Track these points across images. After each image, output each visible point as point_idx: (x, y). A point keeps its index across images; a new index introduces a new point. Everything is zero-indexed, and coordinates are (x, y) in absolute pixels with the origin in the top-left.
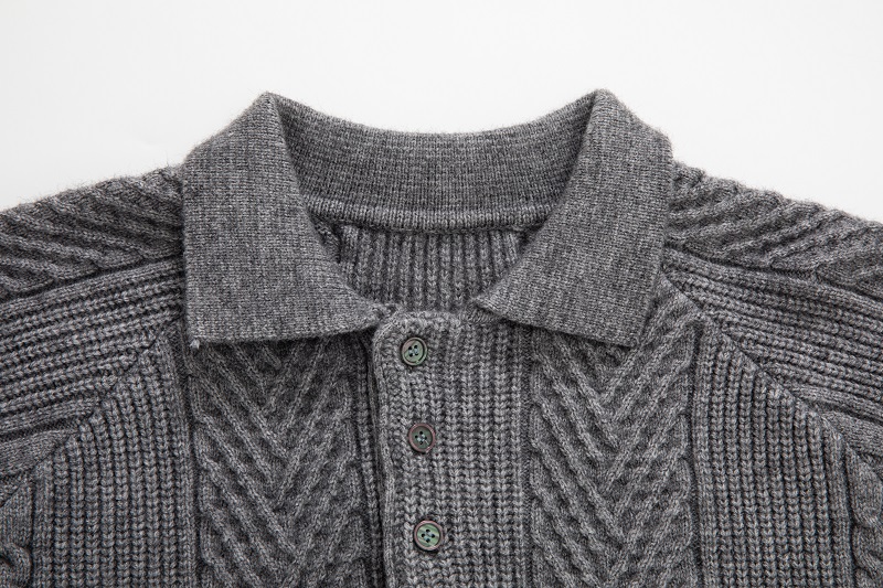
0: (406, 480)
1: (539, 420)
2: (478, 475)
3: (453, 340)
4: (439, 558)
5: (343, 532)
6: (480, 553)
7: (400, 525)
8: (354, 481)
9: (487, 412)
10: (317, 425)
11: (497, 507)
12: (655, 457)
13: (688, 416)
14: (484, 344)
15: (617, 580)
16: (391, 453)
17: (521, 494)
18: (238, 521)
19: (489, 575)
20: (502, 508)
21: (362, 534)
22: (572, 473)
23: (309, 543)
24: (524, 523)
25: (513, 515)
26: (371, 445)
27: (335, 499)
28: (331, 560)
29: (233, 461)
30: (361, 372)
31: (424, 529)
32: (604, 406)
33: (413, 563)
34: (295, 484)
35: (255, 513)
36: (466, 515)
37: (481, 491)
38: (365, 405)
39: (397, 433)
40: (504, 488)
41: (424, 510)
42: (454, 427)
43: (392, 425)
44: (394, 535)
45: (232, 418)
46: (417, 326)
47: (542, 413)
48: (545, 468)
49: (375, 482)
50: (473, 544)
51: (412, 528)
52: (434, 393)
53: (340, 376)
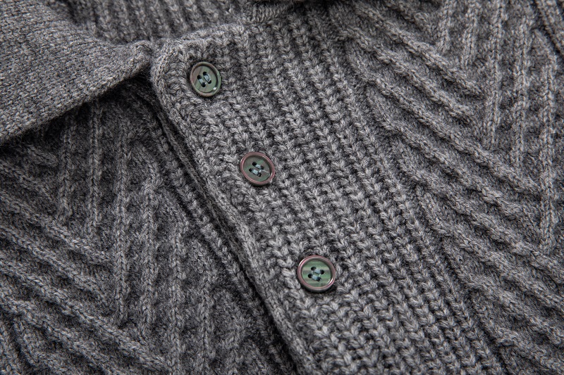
0: (261, 222)
1: (380, 99)
2: (340, 186)
3: (244, 50)
4: (342, 294)
5: (212, 316)
6: (386, 270)
7: (277, 276)
8: (200, 252)
9: (319, 113)
10: (128, 209)
11: (379, 211)
12: (528, 85)
13: (542, 27)
14: (281, 43)
15: (552, 237)
16: (230, 199)
17: (399, 187)
18: (82, 357)
19: (406, 291)
20: (385, 211)
21: (237, 309)
22: (444, 141)
23: (178, 347)
24: (418, 218)
25: (401, 213)
26: (202, 205)
27: (186, 284)
28: (213, 355)
29: (46, 290)
30: (154, 129)
31: (308, 269)
32: (444, 55)
33: (314, 311)
34: (132, 287)
35: (98, 339)
36: (349, 234)
37: (353, 202)
38: (175, 164)
39: (227, 174)
40: (377, 187)
41: (298, 248)
42: (290, 144)
43: (216, 168)
44: (276, 289)
45: (24, 241)
46: (196, 48)
47: (379, 91)
48: (412, 148)
49: (226, 243)
50: (372, 263)
51: (293, 273)
52: (249, 116)
53: (132, 144)
